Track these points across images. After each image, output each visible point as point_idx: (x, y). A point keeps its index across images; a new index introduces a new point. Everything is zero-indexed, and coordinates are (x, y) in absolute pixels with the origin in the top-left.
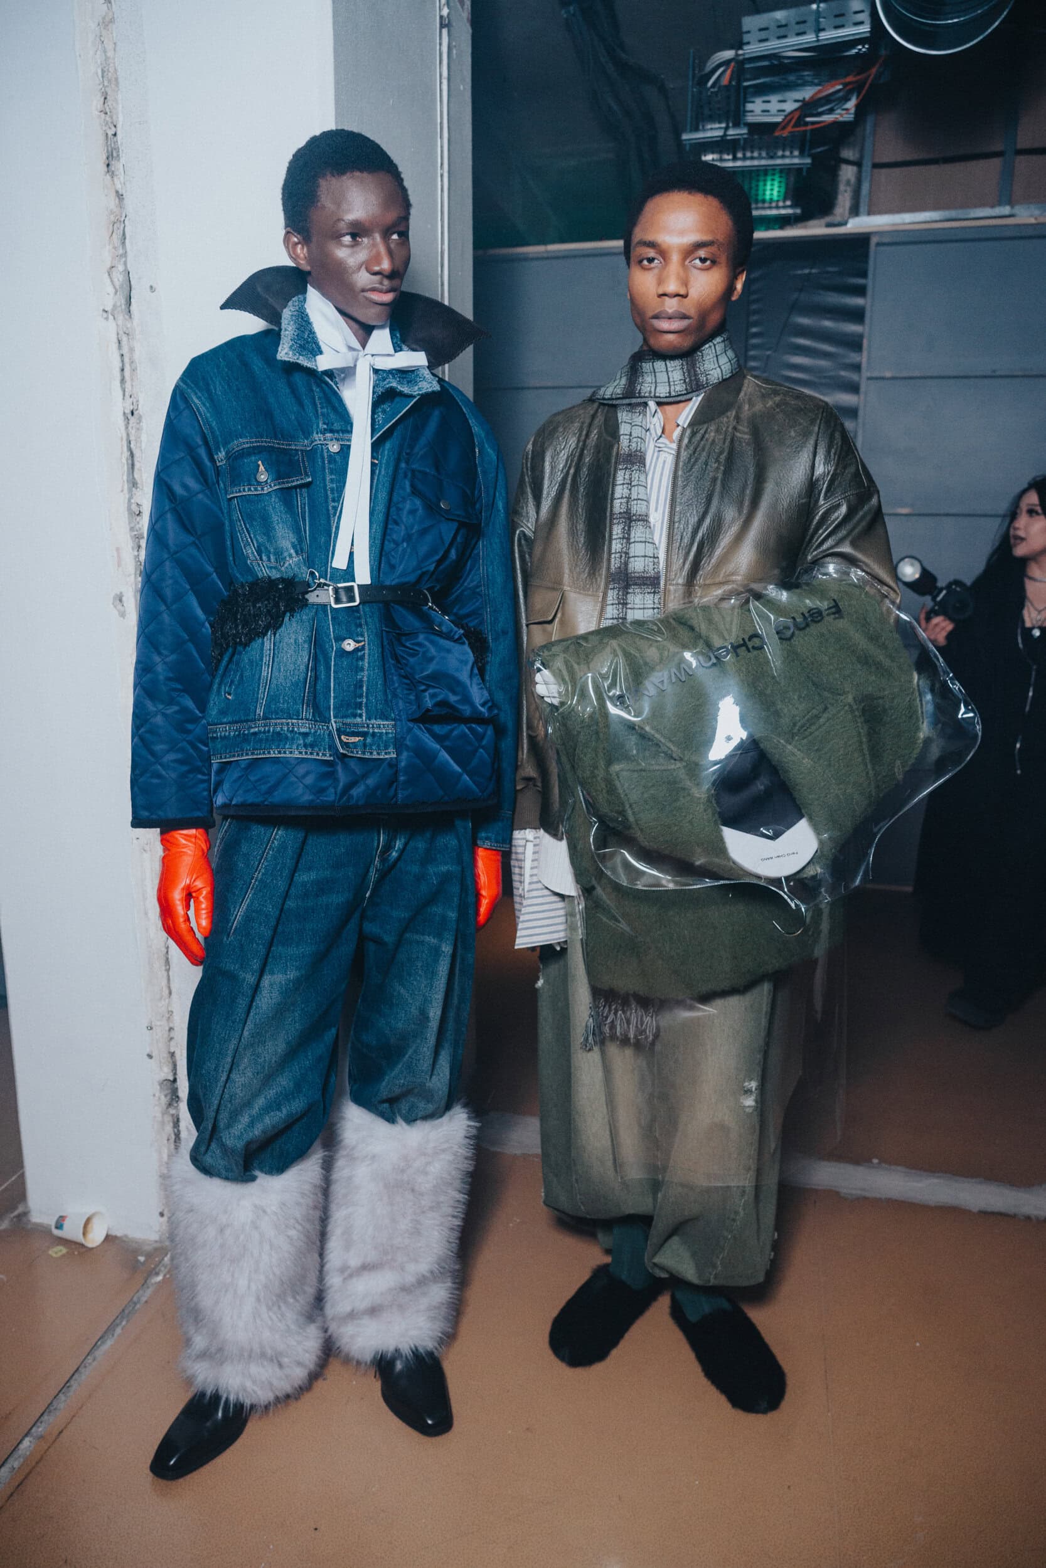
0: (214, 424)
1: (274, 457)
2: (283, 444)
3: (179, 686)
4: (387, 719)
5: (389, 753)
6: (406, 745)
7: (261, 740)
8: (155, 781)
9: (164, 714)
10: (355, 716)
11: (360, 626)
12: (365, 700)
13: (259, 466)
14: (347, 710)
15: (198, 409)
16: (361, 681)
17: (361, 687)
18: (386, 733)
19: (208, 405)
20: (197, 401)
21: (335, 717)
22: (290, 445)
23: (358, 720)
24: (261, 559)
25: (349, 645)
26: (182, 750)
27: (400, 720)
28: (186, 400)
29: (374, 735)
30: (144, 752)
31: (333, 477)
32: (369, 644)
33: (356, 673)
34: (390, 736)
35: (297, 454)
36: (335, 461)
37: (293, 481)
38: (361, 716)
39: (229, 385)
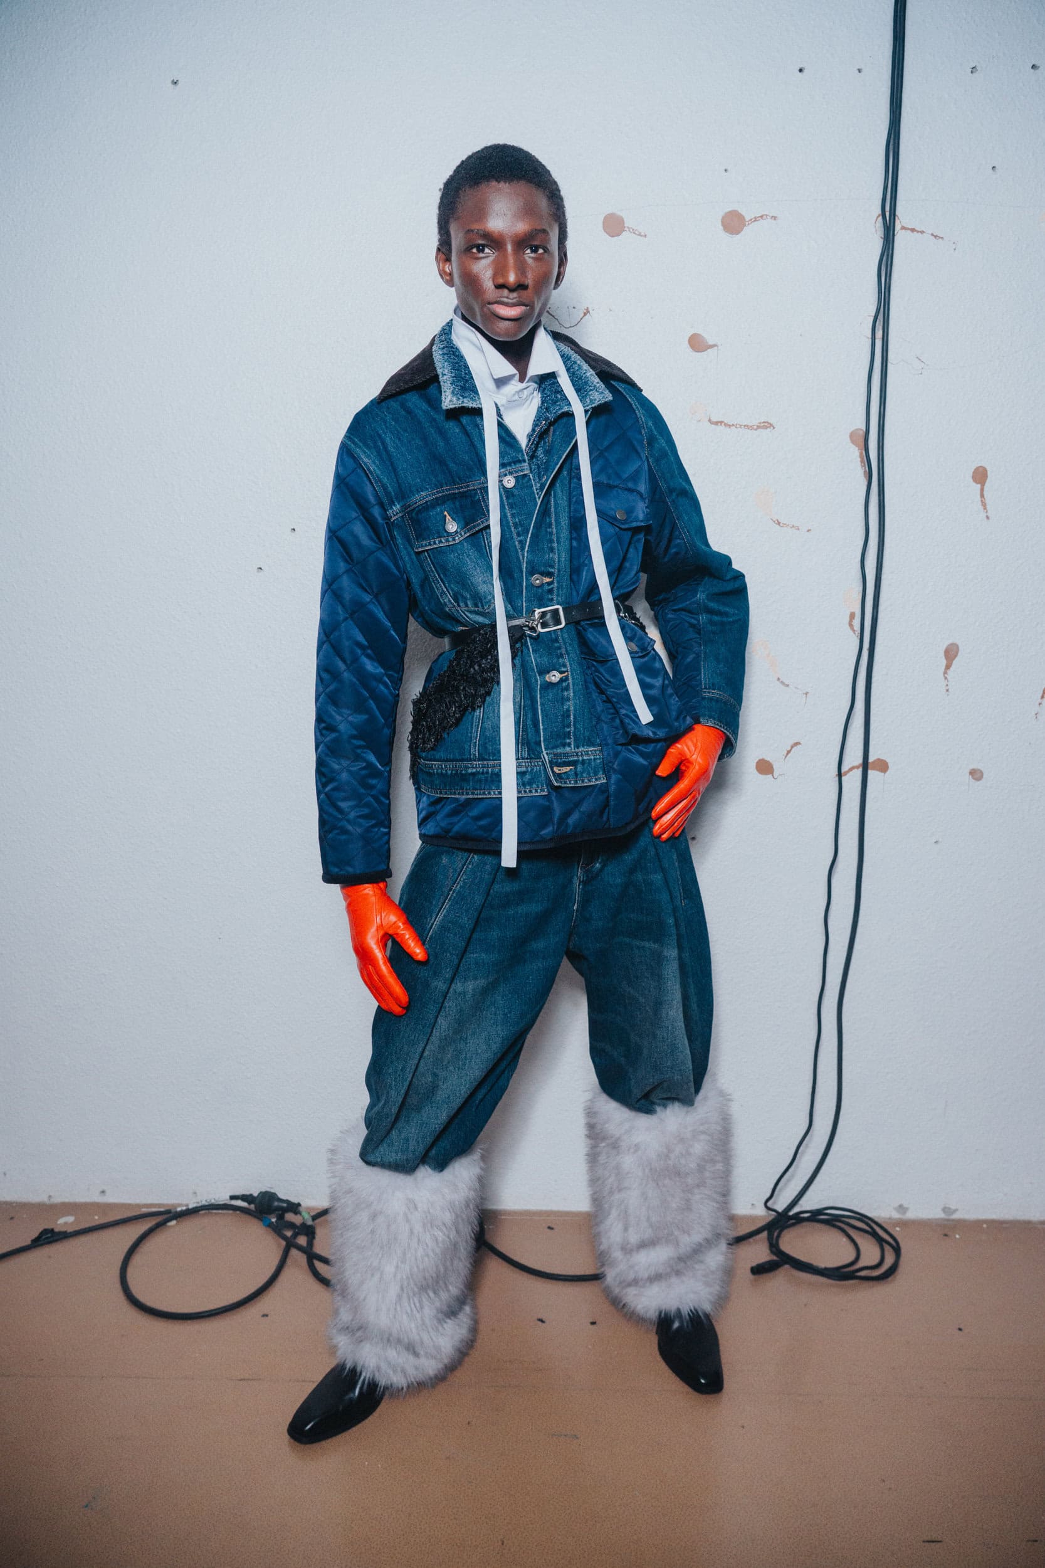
0: (385, 480)
1: (457, 504)
2: (462, 488)
3: (362, 743)
4: (593, 746)
5: (600, 779)
6: (614, 768)
7: (480, 781)
8: (343, 837)
9: (349, 771)
10: (564, 745)
11: (561, 656)
12: (573, 729)
13: (446, 516)
14: (556, 741)
15: (368, 468)
16: (568, 710)
17: (569, 716)
18: (595, 759)
19: (377, 462)
20: (366, 460)
21: (546, 749)
22: (468, 486)
23: (568, 749)
24: (459, 606)
25: (554, 677)
26: (367, 805)
27: (607, 745)
28: (355, 459)
29: (583, 762)
30: (332, 810)
31: (514, 511)
32: (572, 674)
33: (562, 704)
34: (599, 761)
35: (476, 494)
36: (513, 495)
37: (478, 525)
38: (569, 745)
39: (399, 439)
